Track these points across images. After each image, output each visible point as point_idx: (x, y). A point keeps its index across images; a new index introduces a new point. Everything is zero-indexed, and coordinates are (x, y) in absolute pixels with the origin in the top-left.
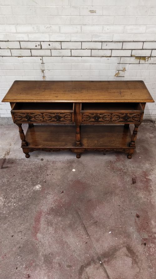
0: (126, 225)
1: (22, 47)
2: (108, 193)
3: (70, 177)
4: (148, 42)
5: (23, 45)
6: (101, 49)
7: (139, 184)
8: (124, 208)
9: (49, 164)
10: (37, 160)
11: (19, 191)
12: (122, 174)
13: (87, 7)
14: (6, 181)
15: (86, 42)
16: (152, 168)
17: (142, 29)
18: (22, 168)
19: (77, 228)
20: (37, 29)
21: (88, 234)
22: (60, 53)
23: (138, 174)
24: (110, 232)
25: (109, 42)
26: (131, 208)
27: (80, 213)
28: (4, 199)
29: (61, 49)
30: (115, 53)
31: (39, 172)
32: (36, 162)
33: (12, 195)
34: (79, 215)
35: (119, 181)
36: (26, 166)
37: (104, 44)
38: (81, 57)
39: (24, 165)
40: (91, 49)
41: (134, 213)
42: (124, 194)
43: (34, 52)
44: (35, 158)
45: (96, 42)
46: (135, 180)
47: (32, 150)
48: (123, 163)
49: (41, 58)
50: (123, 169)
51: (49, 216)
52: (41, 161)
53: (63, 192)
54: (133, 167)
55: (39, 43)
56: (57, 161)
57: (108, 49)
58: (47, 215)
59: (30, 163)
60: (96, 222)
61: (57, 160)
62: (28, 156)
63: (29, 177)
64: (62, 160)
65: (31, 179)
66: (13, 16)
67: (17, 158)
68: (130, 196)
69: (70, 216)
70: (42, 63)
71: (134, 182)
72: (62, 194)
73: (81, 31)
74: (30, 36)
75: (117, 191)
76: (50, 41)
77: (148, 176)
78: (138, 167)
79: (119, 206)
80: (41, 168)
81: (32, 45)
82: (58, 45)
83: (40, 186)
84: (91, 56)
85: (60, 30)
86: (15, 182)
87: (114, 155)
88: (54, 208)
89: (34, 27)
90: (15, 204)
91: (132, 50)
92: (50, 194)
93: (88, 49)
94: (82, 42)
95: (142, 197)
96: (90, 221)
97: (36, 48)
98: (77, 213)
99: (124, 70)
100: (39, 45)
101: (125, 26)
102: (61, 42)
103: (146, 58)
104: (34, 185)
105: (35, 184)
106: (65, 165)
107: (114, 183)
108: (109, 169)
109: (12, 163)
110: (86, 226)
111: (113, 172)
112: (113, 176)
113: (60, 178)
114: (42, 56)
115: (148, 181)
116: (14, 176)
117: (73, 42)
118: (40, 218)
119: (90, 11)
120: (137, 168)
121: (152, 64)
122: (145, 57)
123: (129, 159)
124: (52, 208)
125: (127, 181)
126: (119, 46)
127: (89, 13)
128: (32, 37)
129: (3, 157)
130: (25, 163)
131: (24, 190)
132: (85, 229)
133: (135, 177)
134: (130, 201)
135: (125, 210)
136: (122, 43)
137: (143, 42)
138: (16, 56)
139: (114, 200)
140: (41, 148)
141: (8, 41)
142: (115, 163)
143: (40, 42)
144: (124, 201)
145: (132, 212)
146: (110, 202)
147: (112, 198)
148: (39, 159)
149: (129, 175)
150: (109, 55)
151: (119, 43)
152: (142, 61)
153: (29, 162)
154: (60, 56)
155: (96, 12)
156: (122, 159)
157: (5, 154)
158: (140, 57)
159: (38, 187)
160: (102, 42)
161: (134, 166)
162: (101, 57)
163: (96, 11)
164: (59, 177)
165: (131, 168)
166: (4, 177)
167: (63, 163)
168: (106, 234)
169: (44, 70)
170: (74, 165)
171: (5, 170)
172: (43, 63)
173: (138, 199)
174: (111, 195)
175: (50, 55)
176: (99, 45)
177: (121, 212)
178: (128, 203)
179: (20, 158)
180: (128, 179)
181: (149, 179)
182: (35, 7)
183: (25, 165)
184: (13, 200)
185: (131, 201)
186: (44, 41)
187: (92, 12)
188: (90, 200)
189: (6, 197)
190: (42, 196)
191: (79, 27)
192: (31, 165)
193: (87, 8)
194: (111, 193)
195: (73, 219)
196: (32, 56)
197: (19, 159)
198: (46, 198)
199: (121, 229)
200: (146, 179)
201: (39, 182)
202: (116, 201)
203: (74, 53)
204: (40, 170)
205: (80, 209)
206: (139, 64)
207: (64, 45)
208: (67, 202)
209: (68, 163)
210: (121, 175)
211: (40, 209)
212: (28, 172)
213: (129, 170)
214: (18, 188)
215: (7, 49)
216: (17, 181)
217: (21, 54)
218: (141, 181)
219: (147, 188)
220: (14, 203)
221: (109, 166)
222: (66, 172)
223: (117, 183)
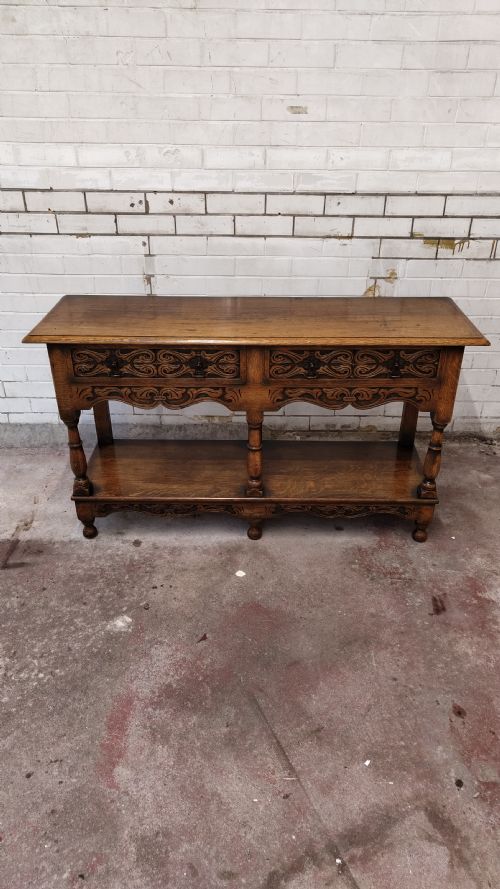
0: (421, 741)
1: (91, 208)
2: (356, 640)
3: (228, 594)
4: (457, 195)
5: (95, 202)
6: (324, 215)
7: (456, 614)
8: (412, 686)
9: (160, 557)
10: (118, 545)
11: (59, 633)
12: (397, 586)
13: (282, 97)
14: (16, 605)
15: (277, 193)
16: (494, 568)
17: (440, 159)
18: (72, 568)
19: (251, 748)
20: (138, 156)
21: (291, 769)
22: (202, 225)
23: (450, 586)
24: (367, 763)
25: (345, 194)
26: (434, 686)
27: (261, 702)
28: (8, 660)
29: (206, 213)
30: (363, 227)
31: (127, 577)
32: (118, 549)
33: (33, 646)
34: (259, 708)
35: (388, 607)
36: (84, 561)
37: (332, 201)
38: (265, 237)
39: (79, 557)
40: (294, 216)
41: (447, 701)
42: (407, 644)
43: (126, 224)
44: (114, 538)
45: (308, 194)
46: (441, 602)
47: (106, 508)
48: (399, 552)
49: (145, 239)
50: (401, 571)
51: (157, 712)
52: (132, 548)
53: (204, 638)
54: (434, 565)
55: (141, 197)
56: (184, 548)
57: (343, 216)
58: (150, 709)
59: (98, 553)
60: (318, 730)
61: (186, 545)
62: (91, 532)
63: (93, 594)
64: (200, 543)
65: (101, 597)
66: (71, 120)
67: (56, 539)
68: (428, 649)
69: (230, 712)
70: (146, 255)
71: (439, 607)
72: (201, 643)
73: (265, 163)
74: (116, 175)
75: (386, 635)
76: (173, 192)
77: (485, 592)
78: (448, 566)
79: (395, 679)
80: (132, 567)
81: (120, 203)
82: (195, 203)
83: (130, 620)
84: (293, 236)
85: (203, 160)
86: (45, 606)
87: (371, 532)
88: (175, 686)
89: (127, 152)
90: (41, 675)
91: (413, 217)
92: (161, 643)
93: (284, 215)
94: (266, 194)
95: (470, 652)
96: (298, 725)
97: (131, 210)
98: (254, 701)
99: (392, 277)
100: (140, 202)
101: (391, 151)
102: (205, 193)
103: (456, 242)
104: (109, 618)
105: (112, 613)
106: (210, 557)
107: (373, 610)
108: (354, 570)
109: (40, 552)
110: (284, 743)
111: (368, 580)
112: (370, 592)
113: (194, 596)
114: (149, 235)
115: (485, 605)
116: (44, 589)
117: (239, 193)
118: (125, 718)
119: (292, 107)
120: (446, 569)
121: (475, 259)
122: (454, 239)
123: (420, 544)
124: (170, 685)
125: (417, 604)
126: (376, 206)
127: (289, 113)
128: (121, 180)
129: (9, 537)
130: (81, 552)
131: (74, 632)
132: (282, 751)
133: (440, 593)
134: (430, 665)
135: (412, 692)
136: (382, 199)
137: (446, 195)
138: (71, 234)
139: (378, 663)
140: (137, 501)
141: (51, 190)
142: (375, 554)
143: (145, 192)
144: (411, 664)
145: (439, 698)
146: (363, 667)
147: (369, 656)
148: (127, 541)
149: (422, 587)
150: (347, 232)
151: (373, 198)
152: (444, 252)
153: (94, 550)
154: (201, 235)
155: (308, 111)
156: (398, 542)
157: (17, 528)
158: (439, 239)
159: (121, 623)
160: (325, 194)
161: (436, 563)
162: (324, 237)
163: (306, 108)
164: (193, 594)
165: (425, 566)
166: (8, 594)
167: (206, 552)
168: (356, 768)
169: (153, 276)
170: (242, 559)
171: (14, 572)
172: (150, 255)
173: (456, 659)
174: (367, 646)
175: (173, 232)
176: (315, 204)
177: (400, 697)
178: (423, 671)
179: (66, 539)
180: (420, 601)
181: (489, 601)
182: (134, 97)
183: (80, 559)
184: (35, 661)
185: (435, 665)
186: (155, 192)
187: (296, 110)
188: (296, 663)
189: (15, 653)
190: (136, 650)
191: (258, 152)
192: (100, 557)
193: (282, 100)
194: (366, 642)
195: (240, 722)
196: (117, 234)
197: (62, 542)
198: (146, 654)
199: (404, 752)
200: (478, 598)
201: (125, 609)
202: (383, 664)
203: (244, 225)
204: (128, 572)
205: (261, 691)
206: (436, 259)
207: (215, 204)
208: (217, 666)
209: (220, 554)
210: (397, 590)
211: (127, 688)
212: (90, 579)
213: (421, 572)
214: (53, 627)
215: (45, 212)
216: (52, 603)
217: (86, 229)
218: (464, 606)
219: (483, 627)
220: (40, 671)
221: (354, 563)
222: (213, 578)
223: (382, 612)
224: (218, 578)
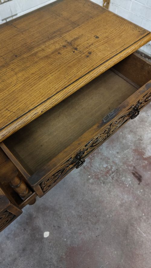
2: (127, 228)
3: (52, 255)
7: (146, 176)
12: (115, 178)
16: (138, 137)
23: (132, 161)
35: (123, 195)
42: (145, 210)
46: (136, 173)
48: (100, 157)
50: (109, 167)
54: (118, 153)
71: (139, 177)
75: (135, 213)
77: (145, 153)
78: (122, 149)
106: (21, 237)
107: (119, 202)
108: (92, 184)
111: (102, 185)
112: (109, 192)
115: (150, 161)
120: (123, 151)
125: (130, 182)
133: (132, 168)
139: (145, 233)
142: (93, 165)
146: (142, 242)
147: (139, 233)
149: (124, 170)
161: (118, 151)
165: (117, 157)
170: (39, 223)
174: (134, 227)
180: (129, 179)
181: (150, 158)
194: (132, 225)
200: (145, 159)
209: (25, 230)
210: (117, 180)
213: (117, 162)
218: (145, 168)
221: (89, 179)
222: (35, 251)
223: (123, 200)
224: (38, 248)
